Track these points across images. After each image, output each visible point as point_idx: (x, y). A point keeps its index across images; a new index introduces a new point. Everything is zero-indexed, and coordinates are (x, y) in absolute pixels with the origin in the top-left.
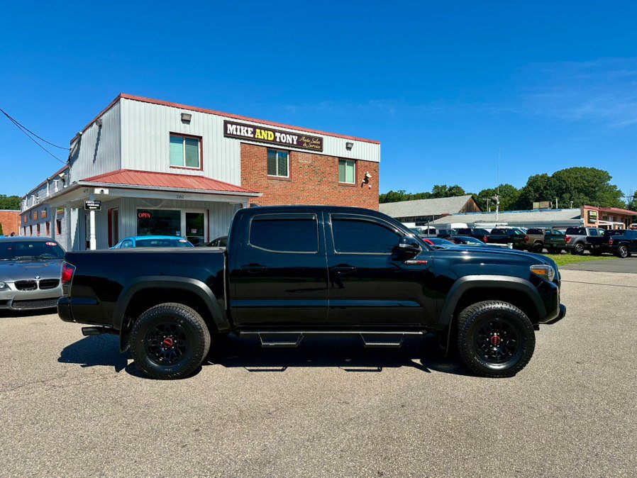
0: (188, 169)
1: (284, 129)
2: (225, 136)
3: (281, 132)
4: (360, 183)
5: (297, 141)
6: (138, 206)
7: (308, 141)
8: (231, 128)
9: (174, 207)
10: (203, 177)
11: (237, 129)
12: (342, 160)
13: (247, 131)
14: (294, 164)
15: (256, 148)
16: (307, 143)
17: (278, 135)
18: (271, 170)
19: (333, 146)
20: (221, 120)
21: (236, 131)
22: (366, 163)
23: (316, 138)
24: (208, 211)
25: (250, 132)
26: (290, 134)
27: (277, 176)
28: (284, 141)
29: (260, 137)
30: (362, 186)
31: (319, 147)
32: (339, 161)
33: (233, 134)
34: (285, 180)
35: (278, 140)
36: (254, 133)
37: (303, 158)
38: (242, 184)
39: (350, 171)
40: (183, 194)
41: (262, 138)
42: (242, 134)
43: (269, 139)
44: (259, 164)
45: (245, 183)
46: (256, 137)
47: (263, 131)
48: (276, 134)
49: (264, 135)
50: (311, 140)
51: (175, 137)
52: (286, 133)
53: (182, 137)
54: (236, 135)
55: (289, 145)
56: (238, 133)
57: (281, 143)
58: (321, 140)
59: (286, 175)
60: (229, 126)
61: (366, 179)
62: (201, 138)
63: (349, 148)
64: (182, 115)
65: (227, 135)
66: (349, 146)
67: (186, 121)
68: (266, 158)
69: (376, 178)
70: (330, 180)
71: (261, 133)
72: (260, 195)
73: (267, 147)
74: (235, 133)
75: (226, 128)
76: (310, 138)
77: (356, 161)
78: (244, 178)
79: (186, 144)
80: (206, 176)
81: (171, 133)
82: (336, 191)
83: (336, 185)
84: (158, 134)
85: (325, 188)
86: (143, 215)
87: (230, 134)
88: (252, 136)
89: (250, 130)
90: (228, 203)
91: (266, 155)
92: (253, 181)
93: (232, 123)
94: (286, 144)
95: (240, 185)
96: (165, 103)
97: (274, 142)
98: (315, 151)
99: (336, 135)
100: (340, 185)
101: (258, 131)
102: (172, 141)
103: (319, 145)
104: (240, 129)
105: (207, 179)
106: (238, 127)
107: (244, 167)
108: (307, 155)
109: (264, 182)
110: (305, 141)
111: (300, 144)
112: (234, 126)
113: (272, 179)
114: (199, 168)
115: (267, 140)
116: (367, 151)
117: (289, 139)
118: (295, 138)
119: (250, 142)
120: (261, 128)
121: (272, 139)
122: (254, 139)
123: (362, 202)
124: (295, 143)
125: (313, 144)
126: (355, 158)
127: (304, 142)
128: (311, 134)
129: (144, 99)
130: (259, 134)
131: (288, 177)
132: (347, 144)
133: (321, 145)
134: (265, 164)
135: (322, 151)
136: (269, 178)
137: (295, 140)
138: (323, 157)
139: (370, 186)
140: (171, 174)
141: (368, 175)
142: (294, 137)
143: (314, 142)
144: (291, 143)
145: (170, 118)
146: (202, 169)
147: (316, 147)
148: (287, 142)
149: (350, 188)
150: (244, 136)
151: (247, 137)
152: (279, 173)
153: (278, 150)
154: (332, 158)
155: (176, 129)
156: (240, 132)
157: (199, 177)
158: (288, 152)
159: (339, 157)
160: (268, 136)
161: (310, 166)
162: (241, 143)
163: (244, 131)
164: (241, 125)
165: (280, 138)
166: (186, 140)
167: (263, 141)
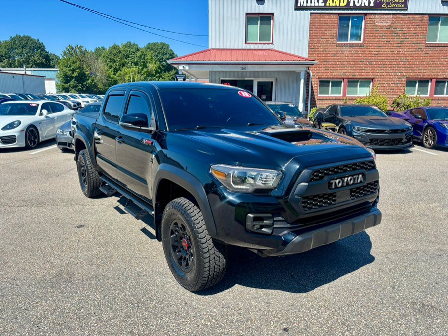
2: (295, 10)
5: (375, 2)
6: (221, 77)
7: (389, 0)
8: (301, 1)
9: (248, 77)
10: (271, 50)
12: (435, 17)
13: (318, 1)
14: (370, 28)
15: (326, 17)
16: (388, 4)
18: (343, 36)
21: (307, 3)
24: (276, 79)
27: (349, 42)
28: (359, 5)
29: (331, 5)
31: (403, 6)
32: (431, 18)
33: (303, 6)
34: (357, 45)
35: (352, 5)
36: (325, 2)
37: (381, 20)
38: (309, 53)
39: (445, 29)
40: (246, 66)
41: (334, 5)
42: (313, 5)
43: (342, 5)
44: (328, 33)
45: (312, 52)
46: (327, 5)
49: (337, 2)
51: (251, 18)
53: (257, 16)
54: (307, 6)
55: (364, 8)
56: (309, 5)
57: (355, 8)
59: (360, 41)
62: (273, 14)
63: (445, 2)
65: (297, 8)
68: (336, 25)
70: (414, 41)
71: (333, 1)
72: (316, 62)
73: (339, 14)
74: (305, 5)
75: (296, 2)
78: (312, 48)
80: (276, 48)
81: (247, 14)
82: (422, 53)
83: (422, 46)
84: (238, 16)
85: (407, 51)
87: (300, 7)
88: (323, 5)
90: (295, 71)
91: (337, 22)
92: (321, 49)
94: (361, 8)
95: (306, 56)
97: (347, 7)
98: (397, 10)
100: (427, 46)
102: (248, 22)
103: (402, 3)
105: (275, 51)
107: (312, 37)
108: (386, 17)
109: (333, 50)
111: (378, 6)
113: (342, 45)
115: (340, 6)
117: (365, 2)
119: (321, 12)
121: (345, 4)
122: (325, 8)
124: (372, 5)
125: (395, 3)
127: (383, 3)
130: (331, 2)
131: (362, 42)
133: (406, 3)
134: (335, 31)
135: (407, 10)
136: (338, 46)
137: (372, 2)
138: (407, 16)
143: (397, 1)
144: (367, 5)
147: (399, 6)
148: (363, 5)
149: (441, 48)
150: (315, 7)
151: (318, 7)
152: (351, 39)
153: (352, 16)
154: (419, 16)
155: (252, 10)
156: (311, 3)
157: (269, 50)
158: (364, 16)
159: (429, 15)
160: (340, 3)
161: (388, 28)
162: (311, 14)
163: (314, 2)
165: (354, 2)
166: (261, 18)
167: (336, 8)
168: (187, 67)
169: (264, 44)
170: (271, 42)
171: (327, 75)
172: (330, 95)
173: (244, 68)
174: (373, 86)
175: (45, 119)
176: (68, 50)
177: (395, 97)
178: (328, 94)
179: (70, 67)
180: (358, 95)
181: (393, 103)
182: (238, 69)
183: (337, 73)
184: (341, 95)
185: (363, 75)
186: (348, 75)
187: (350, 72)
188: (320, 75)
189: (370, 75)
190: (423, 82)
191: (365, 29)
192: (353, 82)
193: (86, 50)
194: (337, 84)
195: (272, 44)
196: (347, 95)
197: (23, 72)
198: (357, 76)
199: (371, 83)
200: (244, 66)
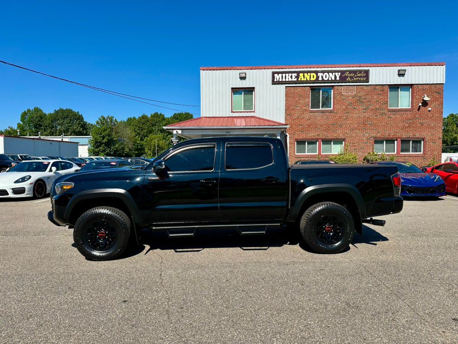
1: (326, 69)
2: (272, 84)
3: (323, 72)
4: (416, 107)
5: (340, 77)
7: (352, 75)
8: (278, 77)
10: (253, 117)
11: (282, 77)
12: (395, 87)
13: (291, 77)
14: (337, 97)
15: (299, 89)
16: (351, 77)
17: (320, 74)
18: (315, 104)
19: (381, 75)
20: (269, 72)
22: (425, 87)
23: (360, 72)
25: (294, 77)
26: (332, 72)
27: (321, 109)
28: (326, 79)
29: (303, 79)
30: (419, 110)
31: (365, 79)
32: (390, 88)
34: (327, 111)
35: (320, 79)
36: (297, 77)
37: (349, 91)
38: (286, 119)
39: (404, 96)
41: (305, 79)
42: (287, 80)
43: (312, 79)
44: (301, 101)
46: (299, 79)
47: (306, 74)
48: (319, 74)
49: (307, 76)
50: (355, 74)
51: (235, 91)
52: (328, 72)
53: (241, 90)
54: (282, 81)
55: (332, 82)
56: (284, 80)
57: (323, 81)
58: (367, 72)
59: (331, 107)
60: (276, 75)
61: (426, 102)
62: (254, 88)
63: (401, 75)
64: (240, 74)
65: (274, 83)
66: (402, 72)
67: (243, 78)
68: (310, 96)
69: (439, 99)
70: (377, 107)
71: (304, 76)
72: (288, 126)
73: (310, 86)
74: (280, 80)
75: (273, 77)
76: (355, 72)
77: (411, 85)
79: (244, 94)
80: (258, 116)
81: (232, 88)
82: (386, 117)
83: (386, 111)
84: (224, 91)
85: (371, 115)
87: (277, 81)
88: (296, 79)
89: (294, 75)
91: (310, 93)
92: (296, 115)
93: (278, 73)
94: (328, 81)
96: (229, 68)
97: (317, 81)
98: (359, 82)
99: (385, 65)
100: (390, 111)
101: (301, 75)
102: (233, 94)
103: (364, 77)
104: (286, 76)
105: (256, 118)
106: (284, 75)
107: (288, 105)
108: (351, 88)
109: (307, 116)
110: (349, 75)
111: (343, 79)
112: (280, 75)
113: (314, 112)
115: (310, 80)
116: (427, 74)
117: (331, 76)
118: (338, 75)
119: (294, 85)
120: (304, 72)
121: (314, 79)
122: (298, 82)
123: (419, 125)
124: (338, 79)
125: (357, 77)
126: (410, 83)
127: (348, 77)
128: (356, 69)
130: (302, 77)
131: (332, 108)
132: (399, 71)
133: (367, 76)
134: (308, 100)
135: (368, 82)
136: (311, 112)
138: (370, 87)
139: (430, 109)
141: (426, 98)
142: (336, 74)
143: (359, 75)
144: (333, 79)
145: (232, 78)
147: (362, 79)
148: (330, 79)
149: (402, 112)
150: (289, 81)
151: (292, 81)
152: (323, 106)
153: (321, 88)
154: (380, 87)
155: (236, 85)
156: (286, 78)
157: (251, 117)
158: (331, 87)
159: (389, 85)
160: (310, 78)
161: (354, 97)
162: (286, 87)
163: (288, 78)
164: (286, 73)
165: (322, 77)
166: (244, 91)
167: (307, 82)
168: (180, 132)
169: (247, 112)
170: (253, 110)
171: (302, 136)
172: (306, 154)
173: (228, 132)
174: (345, 144)
175: (54, 174)
176: (101, 121)
177: (366, 154)
178: (305, 153)
179: (101, 134)
180: (332, 153)
181: (364, 160)
182: (223, 133)
183: (311, 135)
184: (317, 154)
185: (335, 136)
186: (321, 136)
187: (323, 134)
188: (296, 137)
189: (341, 136)
190: (390, 141)
191: (334, 98)
192: (327, 141)
193: (116, 120)
194: (312, 142)
195: (254, 112)
196: (322, 153)
197: (60, 140)
198: (330, 137)
199: (343, 142)
200: (228, 130)
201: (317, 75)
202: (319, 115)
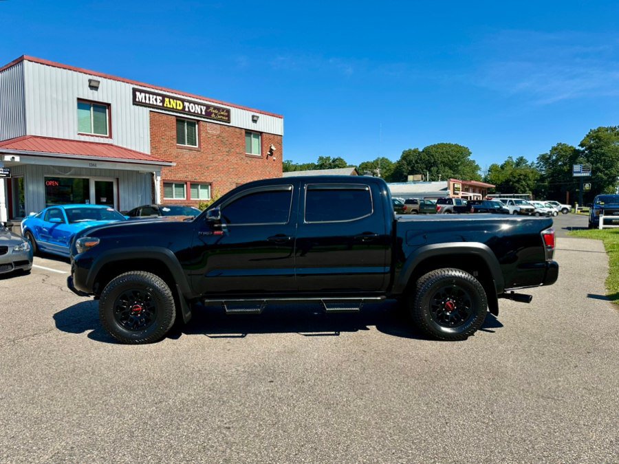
0: (96, 136)
1: (193, 99)
2: (134, 104)
3: (190, 102)
4: (265, 155)
5: (206, 111)
6: (46, 173)
7: (216, 112)
8: (140, 96)
9: (84, 175)
10: (112, 145)
11: (145, 97)
12: (249, 132)
13: (156, 100)
14: (203, 134)
15: (165, 117)
16: (216, 114)
17: (186, 104)
18: (180, 139)
19: (241, 118)
20: (127, 88)
21: (145, 99)
22: (271, 136)
23: (223, 110)
24: (118, 179)
25: (159, 101)
26: (199, 104)
27: (186, 145)
28: (192, 111)
29: (169, 106)
30: (267, 158)
31: (227, 118)
32: (246, 133)
33: (141, 102)
34: (195, 149)
35: (187, 109)
36: (163, 101)
37: (211, 128)
39: (255, 142)
40: (96, 162)
41: (171, 107)
42: (151, 102)
43: (178, 108)
44: (168, 133)
45: (154, 151)
46: (165, 105)
47: (171, 100)
49: (173, 104)
50: (219, 111)
51: (83, 103)
52: (195, 103)
53: (89, 103)
54: (145, 103)
55: (197, 115)
56: (147, 101)
57: (189, 113)
58: (228, 111)
59: (196, 145)
60: (138, 94)
61: (271, 150)
63: (254, 121)
64: (90, 81)
65: (135, 103)
66: (255, 118)
67: (94, 87)
68: (175, 127)
69: (280, 150)
70: (238, 151)
71: (170, 102)
72: (174, 164)
73: (176, 116)
74: (143, 101)
75: (134, 96)
76: (218, 109)
77: (261, 133)
78: (153, 147)
79: (94, 110)
80: (115, 144)
81: (79, 99)
82: (244, 162)
83: (244, 157)
84: (65, 99)
85: (233, 159)
86: (50, 183)
87: (139, 102)
88: (161, 104)
89: (159, 98)
90: (138, 171)
91: (175, 124)
92: (163, 150)
93: (141, 91)
94: (194, 114)
95: (150, 154)
96: (72, 67)
97: (183, 111)
98: (223, 121)
99: (242, 107)
100: (247, 156)
101: (167, 100)
102: (80, 107)
103: (226, 116)
104: (149, 98)
105: (116, 147)
106: (147, 95)
107: (153, 135)
108: (215, 126)
109: (174, 152)
110: (214, 111)
111: (208, 115)
112: (143, 94)
113: (182, 148)
114: (108, 135)
115: (176, 109)
116: (271, 125)
117: (197, 109)
118: (204, 108)
119: (159, 111)
120: (170, 97)
121: (181, 108)
122: (163, 108)
123: (268, 173)
124: (203, 113)
125: (221, 115)
126: (260, 130)
127: (212, 113)
128: (219, 105)
129: (49, 63)
130: (168, 103)
131: (197, 147)
132: (253, 116)
133: (229, 116)
134: (174, 133)
135: (229, 123)
136: (178, 148)
137: (203, 110)
138: (231, 128)
139: (275, 158)
140: (80, 142)
141: (273, 148)
142: (202, 107)
143: (222, 113)
144: (199, 112)
145: (77, 84)
146: (110, 137)
147: (224, 118)
148: (196, 112)
149: (254, 159)
150: (153, 105)
151: (156, 105)
152: (188, 143)
153: (187, 120)
154: (239, 129)
155: (84, 96)
156: (149, 100)
157: (108, 145)
158: (196, 121)
159: (245, 129)
160: (176, 105)
161: (219, 136)
162: (150, 111)
163: (153, 100)
164: (150, 93)
165: (189, 108)
166: (94, 106)
167: (172, 110)
168: (17, 159)
171: (170, 178)
172: (174, 198)
173: (93, 165)
174: (211, 189)
180: (201, 199)
182: (86, 165)
183: (180, 176)
184: (185, 199)
185: (203, 179)
186: (190, 178)
187: (191, 176)
188: (164, 177)
189: (209, 180)
191: (199, 134)
192: (194, 185)
194: (180, 185)
196: (191, 199)
198: (198, 179)
199: (210, 187)
200: (93, 162)
201: (183, 104)
202: (186, 153)
